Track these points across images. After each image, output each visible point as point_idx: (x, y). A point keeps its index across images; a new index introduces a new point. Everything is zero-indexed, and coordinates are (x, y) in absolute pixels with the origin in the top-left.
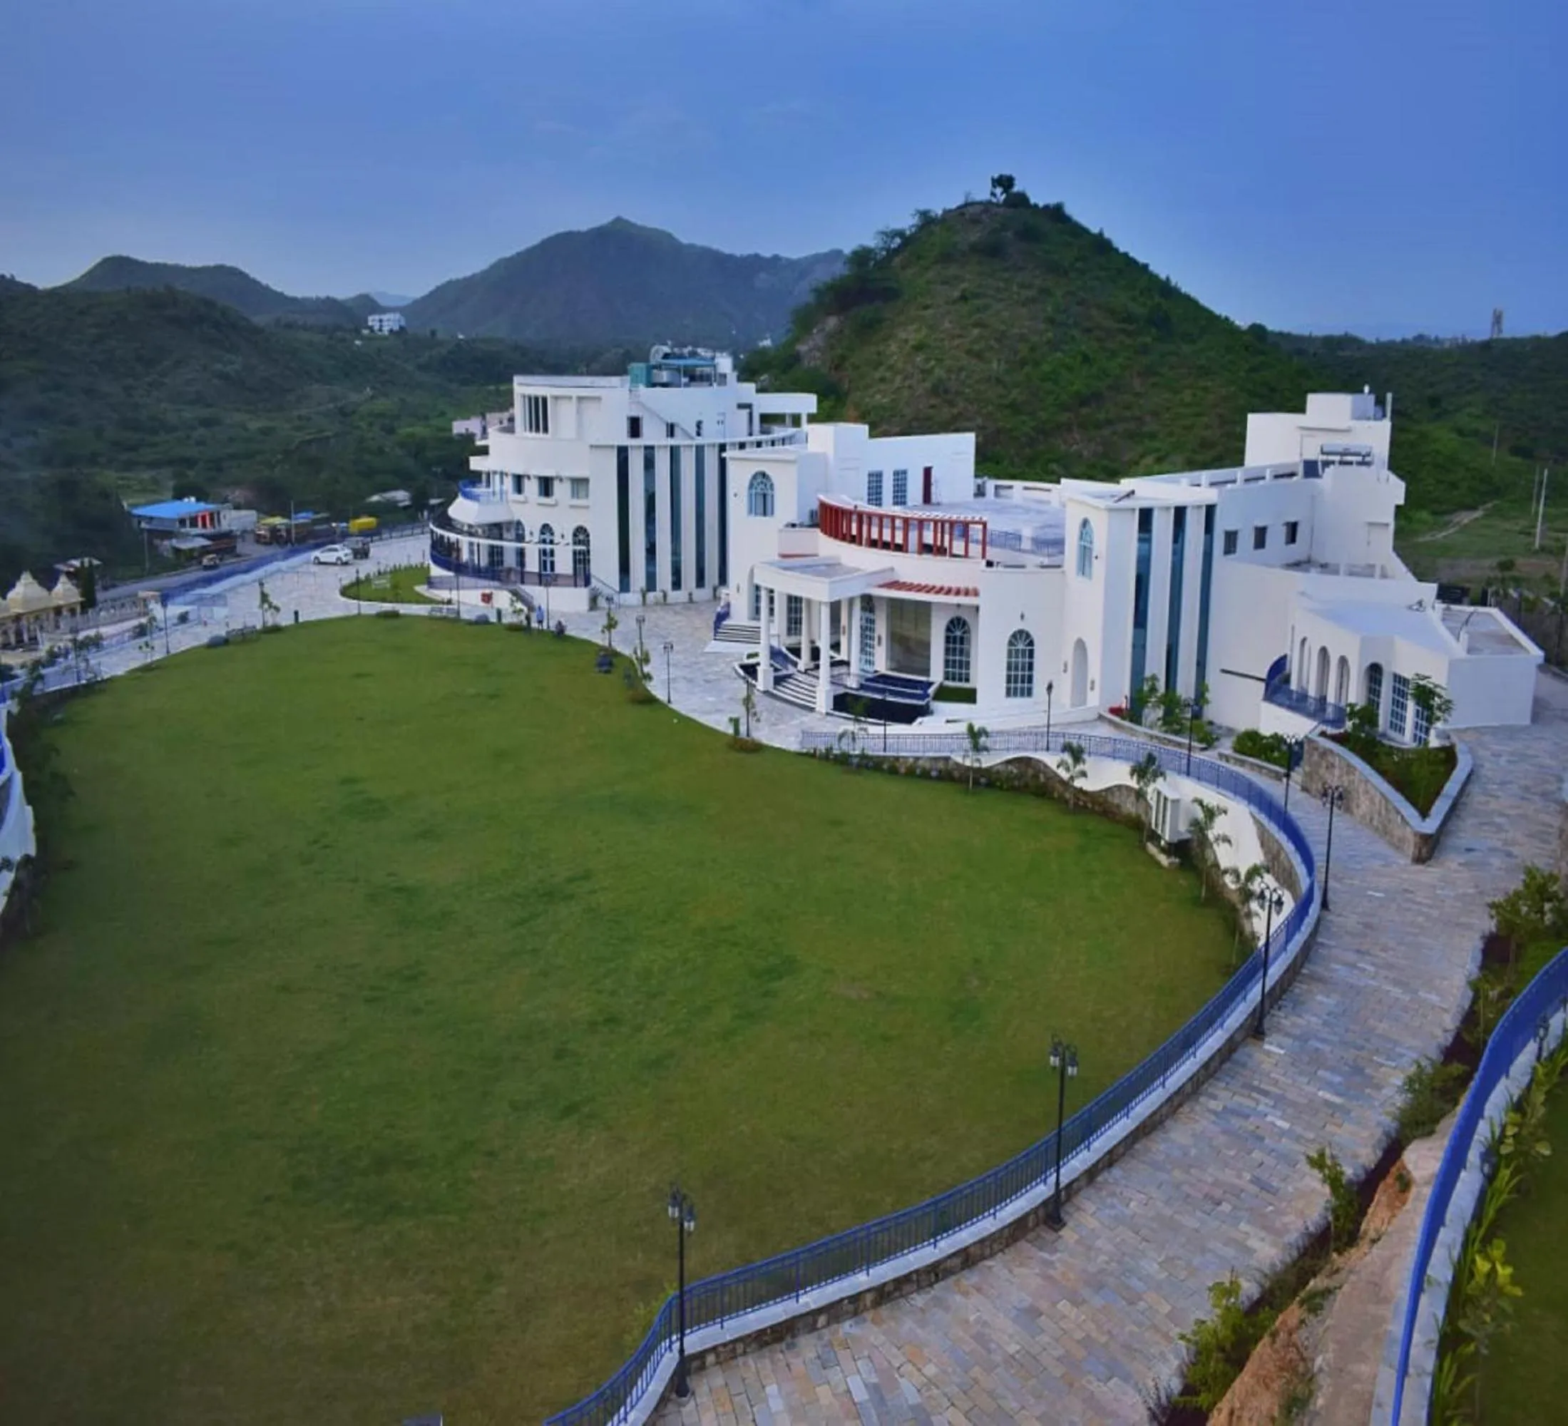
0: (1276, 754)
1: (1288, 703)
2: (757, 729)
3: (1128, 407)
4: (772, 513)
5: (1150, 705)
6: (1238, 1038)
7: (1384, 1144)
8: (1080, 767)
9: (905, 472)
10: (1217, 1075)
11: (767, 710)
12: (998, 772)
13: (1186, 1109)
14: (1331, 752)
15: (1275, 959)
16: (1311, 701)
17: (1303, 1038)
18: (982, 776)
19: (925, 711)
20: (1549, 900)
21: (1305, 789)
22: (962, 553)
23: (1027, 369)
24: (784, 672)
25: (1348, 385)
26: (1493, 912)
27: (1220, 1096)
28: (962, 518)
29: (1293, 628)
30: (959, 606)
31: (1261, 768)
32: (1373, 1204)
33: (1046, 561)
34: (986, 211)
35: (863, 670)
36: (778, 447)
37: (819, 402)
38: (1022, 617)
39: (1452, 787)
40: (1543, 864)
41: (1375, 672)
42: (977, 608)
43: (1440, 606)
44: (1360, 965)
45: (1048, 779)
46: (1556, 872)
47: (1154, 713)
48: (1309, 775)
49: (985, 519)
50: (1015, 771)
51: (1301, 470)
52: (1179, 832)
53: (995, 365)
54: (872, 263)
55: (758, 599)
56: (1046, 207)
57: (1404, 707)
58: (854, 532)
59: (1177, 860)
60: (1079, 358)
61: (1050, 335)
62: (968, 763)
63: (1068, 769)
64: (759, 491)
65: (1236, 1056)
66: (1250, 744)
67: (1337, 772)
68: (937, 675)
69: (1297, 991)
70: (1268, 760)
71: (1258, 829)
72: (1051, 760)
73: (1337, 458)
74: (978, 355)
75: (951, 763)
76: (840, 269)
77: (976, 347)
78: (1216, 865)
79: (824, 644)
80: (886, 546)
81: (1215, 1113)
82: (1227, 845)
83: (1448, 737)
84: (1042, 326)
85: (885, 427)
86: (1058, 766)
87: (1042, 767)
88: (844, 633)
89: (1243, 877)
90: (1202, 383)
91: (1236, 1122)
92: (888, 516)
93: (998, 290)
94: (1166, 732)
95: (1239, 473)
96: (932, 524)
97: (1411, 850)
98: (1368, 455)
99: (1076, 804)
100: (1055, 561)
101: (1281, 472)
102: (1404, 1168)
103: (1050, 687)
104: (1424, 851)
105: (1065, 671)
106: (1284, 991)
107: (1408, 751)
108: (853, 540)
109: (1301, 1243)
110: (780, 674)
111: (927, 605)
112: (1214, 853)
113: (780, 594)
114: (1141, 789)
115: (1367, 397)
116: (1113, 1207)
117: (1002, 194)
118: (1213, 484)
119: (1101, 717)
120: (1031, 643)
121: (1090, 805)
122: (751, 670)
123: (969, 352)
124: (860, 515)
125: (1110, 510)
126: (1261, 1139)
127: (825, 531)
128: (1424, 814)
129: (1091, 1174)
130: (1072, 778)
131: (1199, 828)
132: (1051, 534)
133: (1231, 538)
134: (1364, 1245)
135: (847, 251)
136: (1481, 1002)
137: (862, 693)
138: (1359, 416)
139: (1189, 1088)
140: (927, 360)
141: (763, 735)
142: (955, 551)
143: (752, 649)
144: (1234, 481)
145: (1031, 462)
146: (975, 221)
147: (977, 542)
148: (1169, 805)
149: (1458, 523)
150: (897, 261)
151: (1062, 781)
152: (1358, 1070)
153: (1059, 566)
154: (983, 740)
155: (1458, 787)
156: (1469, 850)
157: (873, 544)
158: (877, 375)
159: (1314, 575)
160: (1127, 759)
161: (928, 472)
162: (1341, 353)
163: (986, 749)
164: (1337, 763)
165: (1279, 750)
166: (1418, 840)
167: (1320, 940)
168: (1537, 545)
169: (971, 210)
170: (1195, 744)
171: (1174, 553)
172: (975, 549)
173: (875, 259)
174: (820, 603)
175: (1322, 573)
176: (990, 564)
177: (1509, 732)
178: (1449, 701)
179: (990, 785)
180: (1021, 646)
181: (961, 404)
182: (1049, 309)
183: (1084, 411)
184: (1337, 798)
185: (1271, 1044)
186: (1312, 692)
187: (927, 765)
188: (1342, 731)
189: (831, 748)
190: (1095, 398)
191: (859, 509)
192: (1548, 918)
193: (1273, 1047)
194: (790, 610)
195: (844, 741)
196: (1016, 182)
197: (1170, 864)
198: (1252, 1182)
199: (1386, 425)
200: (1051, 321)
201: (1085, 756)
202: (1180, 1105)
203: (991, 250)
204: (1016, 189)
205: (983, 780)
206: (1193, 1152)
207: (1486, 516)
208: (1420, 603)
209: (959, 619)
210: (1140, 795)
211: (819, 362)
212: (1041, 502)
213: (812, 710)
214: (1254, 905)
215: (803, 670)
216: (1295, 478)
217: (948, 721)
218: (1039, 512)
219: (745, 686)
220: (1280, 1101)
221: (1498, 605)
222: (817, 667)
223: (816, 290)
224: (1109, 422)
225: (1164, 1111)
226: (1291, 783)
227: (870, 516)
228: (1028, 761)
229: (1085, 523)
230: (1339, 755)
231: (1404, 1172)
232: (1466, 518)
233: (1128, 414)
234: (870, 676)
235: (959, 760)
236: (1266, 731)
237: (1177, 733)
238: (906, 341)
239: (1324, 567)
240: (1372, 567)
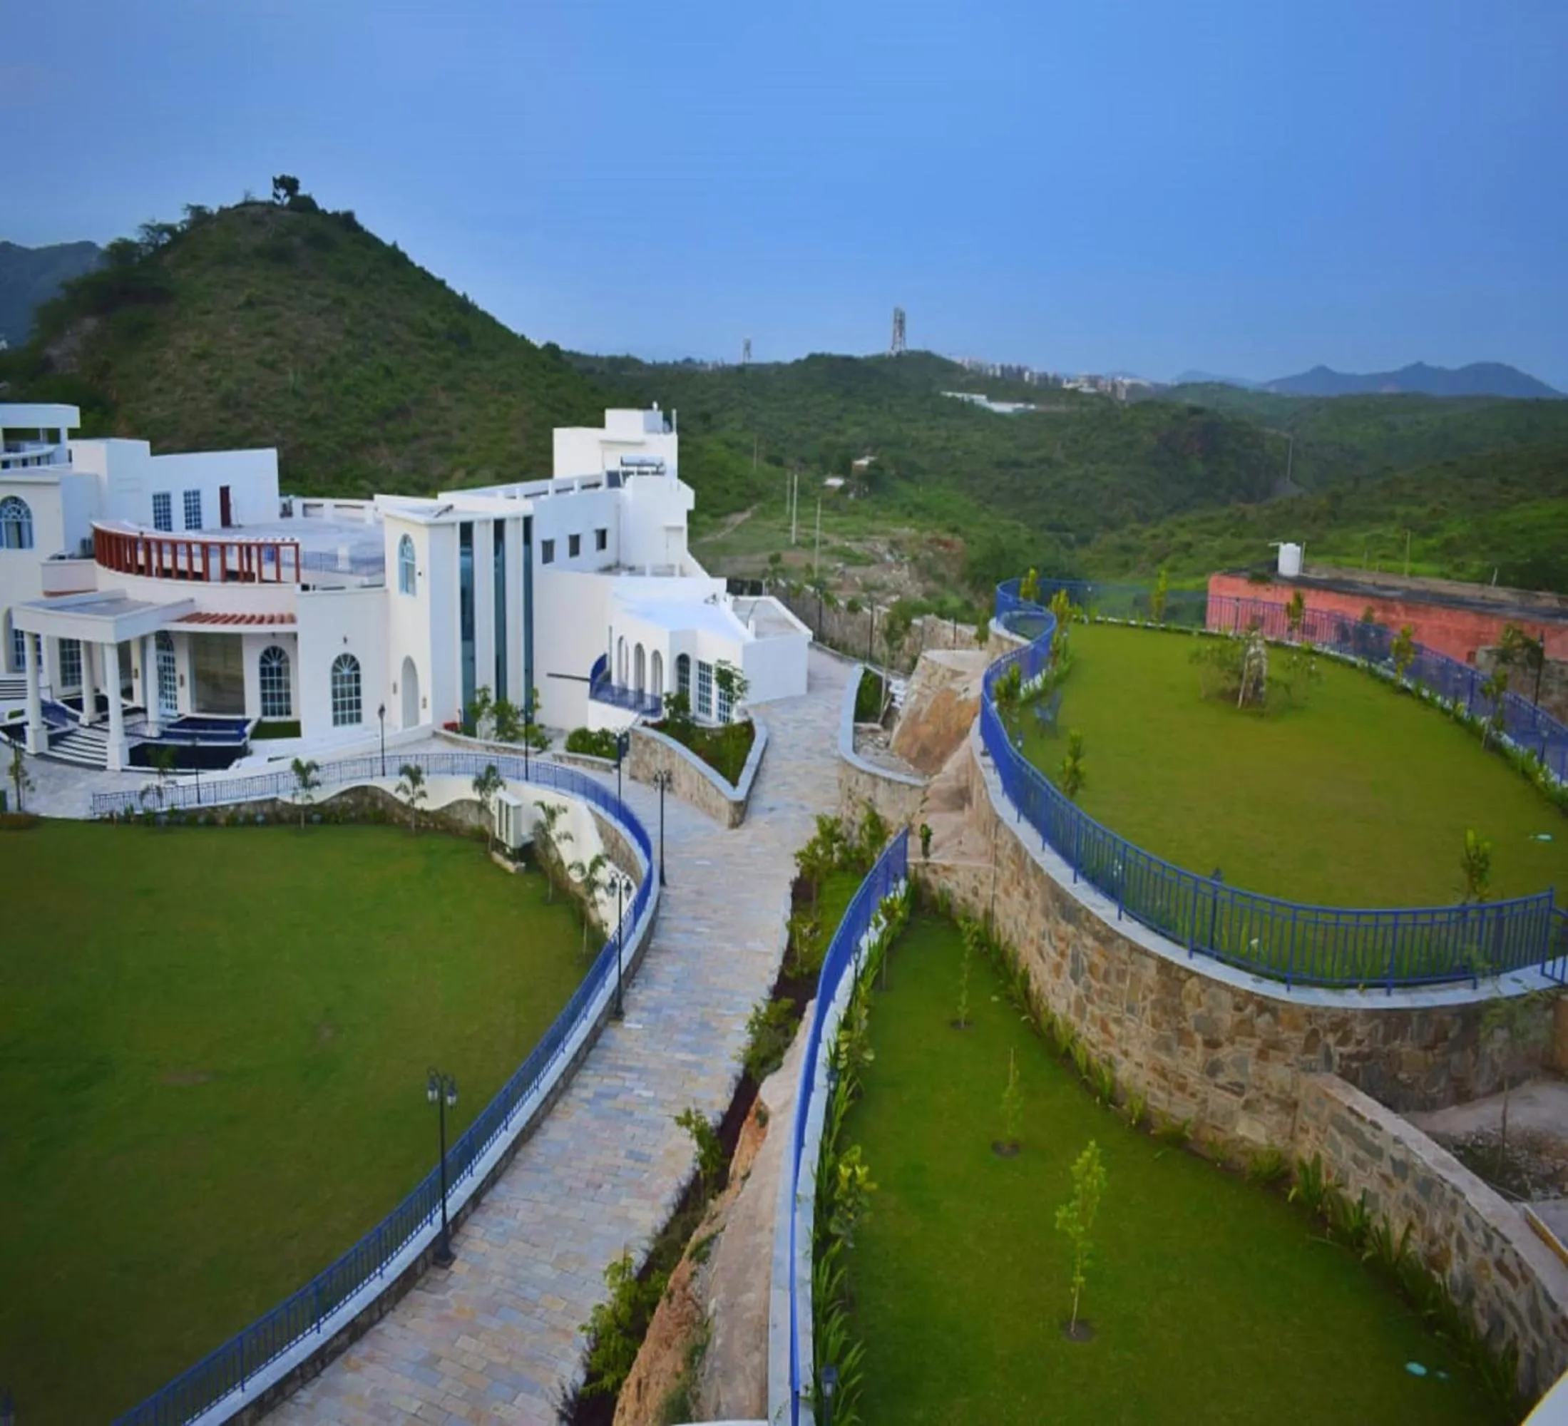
0: (605, 748)
1: (610, 699)
2: (31, 800)
3: (435, 422)
4: (31, 544)
5: (483, 717)
6: (600, 1024)
7: (734, 1086)
8: (420, 788)
9: (197, 493)
10: (587, 1064)
11: (42, 775)
12: (332, 806)
13: (560, 1106)
14: (653, 739)
15: (627, 939)
16: (631, 694)
17: (656, 1010)
18: (314, 813)
19: (243, 752)
20: (836, 841)
21: (633, 777)
22: (274, 578)
23: (329, 381)
24: (63, 729)
25: (638, 401)
26: (798, 860)
27: (591, 1082)
28: (270, 541)
29: (611, 629)
30: (274, 634)
31: (592, 762)
32: (738, 1146)
33: (366, 581)
34: (270, 212)
35: (163, 716)
36: (31, 468)
37: (82, 414)
38: (345, 640)
39: (753, 757)
40: (830, 812)
41: (683, 661)
42: (295, 636)
43: (730, 598)
44: (700, 929)
45: (386, 804)
46: (839, 816)
47: (487, 724)
48: (636, 764)
49: (297, 540)
50: (351, 801)
51: (604, 481)
52: (522, 837)
53: (291, 377)
54: (137, 259)
55: (19, 646)
56: (336, 215)
57: (709, 690)
58: (141, 560)
59: (523, 865)
60: (381, 373)
61: (349, 347)
62: (298, 801)
63: (407, 792)
64: (10, 519)
65: (600, 1042)
66: (580, 742)
67: (659, 757)
68: (253, 710)
69: (647, 966)
70: (598, 754)
71: (596, 821)
72: (389, 784)
73: (635, 469)
74: (272, 366)
75: (279, 803)
76: (93, 265)
77: (270, 358)
78: (560, 862)
79: (112, 691)
80: (182, 575)
81: (586, 1101)
82: (568, 841)
83: (746, 713)
84: (340, 337)
85: (165, 444)
86: (397, 790)
87: (380, 794)
88: (137, 676)
89: (587, 870)
90: (505, 398)
91: (606, 1104)
92: (182, 542)
93: (290, 298)
94: (501, 740)
95: (549, 485)
96: (236, 549)
97: (727, 818)
98: (662, 464)
99: (417, 826)
100: (376, 580)
101: (585, 483)
102: (761, 1103)
103: (382, 710)
104: (737, 816)
105: (395, 691)
106: (636, 970)
107: (718, 729)
108: (141, 570)
109: (676, 1200)
110: (57, 731)
111: (238, 637)
112: (557, 850)
113: (48, 637)
114: (483, 800)
115: (656, 414)
116: (501, 1224)
117: (285, 196)
118: (527, 496)
119: (435, 734)
120: (357, 667)
121: (432, 825)
122: (16, 732)
123: (260, 362)
124: (147, 543)
125: (430, 525)
126: (631, 1114)
127: (103, 562)
128: (734, 783)
129: (475, 1199)
130: (412, 800)
131: (542, 830)
132: (370, 553)
133: (548, 547)
134: (736, 1184)
135: (103, 244)
136: (797, 940)
137: (165, 741)
138: (650, 430)
139: (561, 1085)
140: (212, 370)
141: (43, 804)
142: (265, 576)
143: (15, 705)
144: (546, 493)
145: (338, 479)
146: (257, 222)
147: (289, 565)
148: (511, 811)
149: (732, 524)
150: (168, 259)
151: (400, 804)
152: (704, 1025)
153: (381, 586)
154: (313, 775)
155: (758, 755)
156: (772, 809)
157: (166, 573)
158: (154, 384)
159: (624, 578)
160: (466, 772)
161: (225, 492)
162: (623, 373)
163: (318, 784)
164: (659, 750)
165: (607, 743)
166: (732, 807)
167: (661, 914)
168: (793, 541)
169: (252, 210)
170: (530, 749)
171: (496, 565)
172: (289, 573)
173: (140, 255)
174: (102, 645)
175: (631, 575)
176: (305, 588)
177: (791, 702)
178: (746, 682)
179: (323, 821)
180: (346, 671)
181: (256, 418)
182: (347, 320)
183: (390, 426)
184: (665, 782)
185: (629, 1022)
186: (631, 686)
187: (251, 811)
188: (660, 718)
189: (132, 809)
190: (403, 411)
191: (145, 536)
192: (837, 856)
193: (632, 1023)
194: (63, 656)
195: (149, 797)
196: (301, 185)
197: (518, 869)
198: (626, 1157)
199: (673, 438)
200: (349, 333)
201: (424, 776)
202: (555, 1102)
203: (279, 256)
204: (301, 192)
205: (316, 817)
206: (571, 1145)
207: (753, 517)
208: (714, 597)
209: (274, 649)
210: (482, 806)
211: (76, 371)
212: (352, 520)
213: (103, 768)
214: (600, 894)
215: (87, 724)
216: (600, 489)
217: (270, 760)
218: (354, 531)
219: (13, 751)
220: (643, 1072)
221: (771, 593)
222: (106, 719)
223: (65, 286)
224: (416, 437)
225: (541, 1113)
226: (622, 775)
227: (160, 543)
228: (364, 789)
229: (405, 539)
230: (658, 741)
231: (762, 1108)
232: (738, 518)
233: (434, 428)
234: (172, 721)
235: (288, 799)
236: (594, 728)
237: (511, 740)
238: (186, 348)
239: (631, 569)
240: (672, 567)
